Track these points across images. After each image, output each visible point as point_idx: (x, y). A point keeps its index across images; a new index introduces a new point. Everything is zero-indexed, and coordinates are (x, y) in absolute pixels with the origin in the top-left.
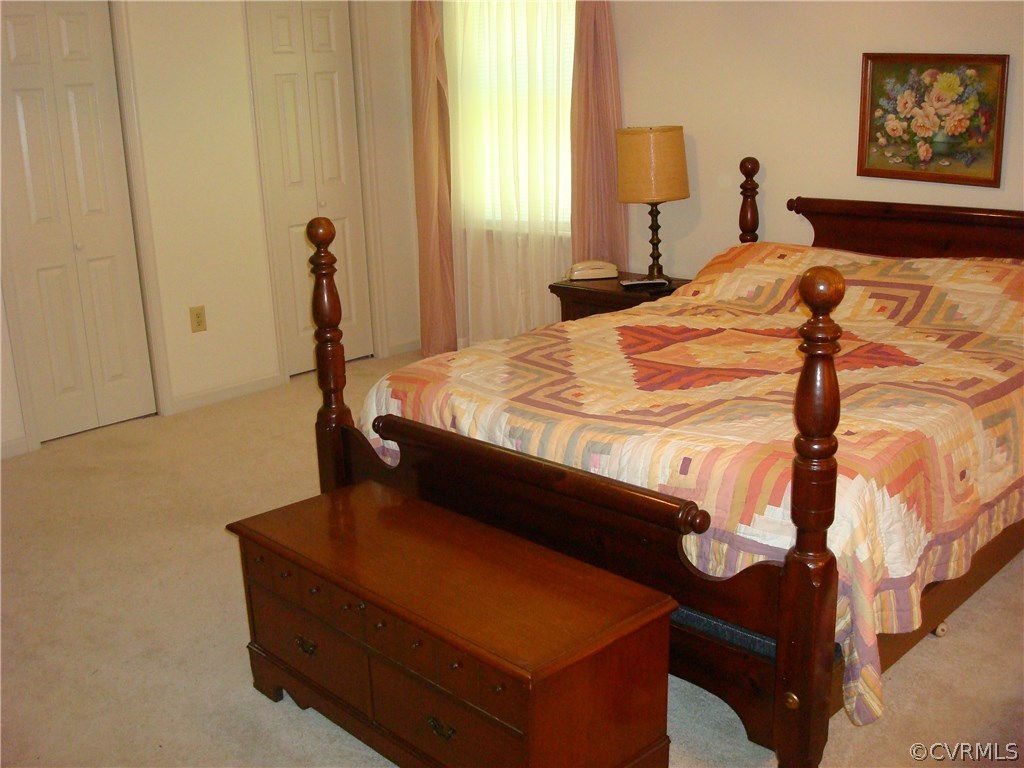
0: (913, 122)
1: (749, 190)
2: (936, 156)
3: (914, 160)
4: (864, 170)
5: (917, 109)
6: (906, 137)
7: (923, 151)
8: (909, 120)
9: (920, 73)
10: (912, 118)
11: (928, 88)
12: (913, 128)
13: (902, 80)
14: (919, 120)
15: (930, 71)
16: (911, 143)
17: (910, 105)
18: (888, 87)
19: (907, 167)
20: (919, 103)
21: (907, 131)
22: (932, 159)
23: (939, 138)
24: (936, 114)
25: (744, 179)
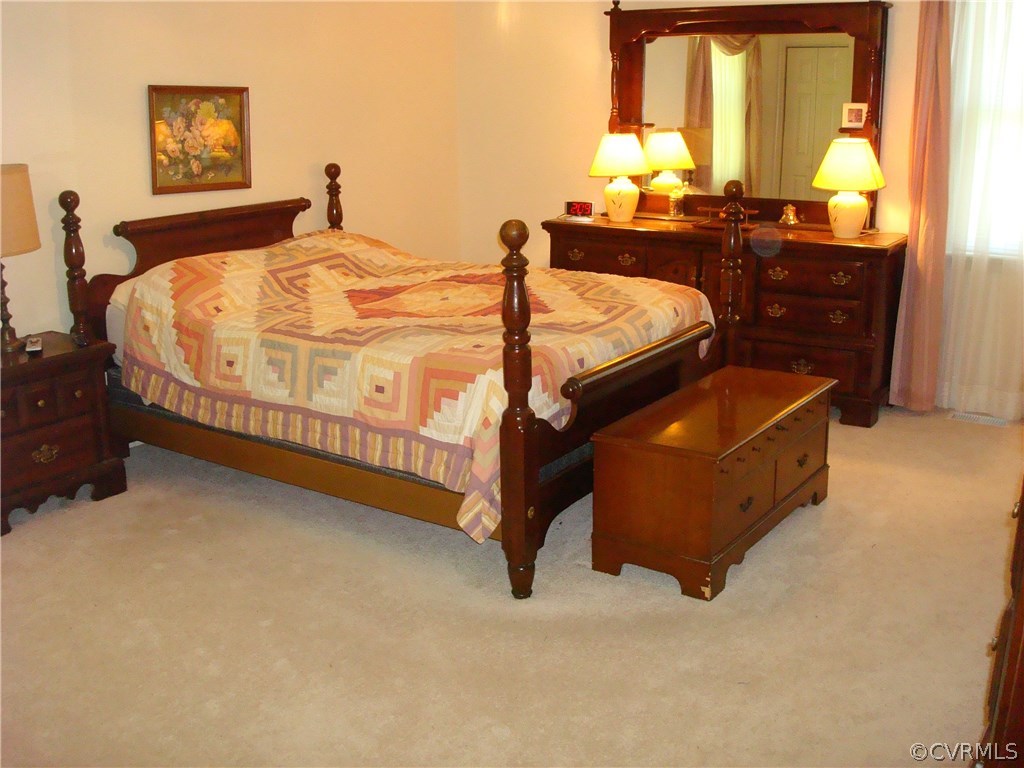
0: (186, 144)
1: (71, 225)
2: (205, 170)
3: (189, 175)
4: (158, 190)
5: (187, 133)
6: (181, 157)
7: (195, 166)
8: (183, 142)
9: (187, 103)
10: (185, 140)
11: (194, 115)
12: (187, 149)
13: (174, 109)
14: (190, 142)
15: (195, 101)
16: (186, 162)
17: (182, 129)
18: (166, 115)
19: (185, 182)
20: (188, 127)
21: (183, 151)
22: (202, 173)
23: (204, 156)
24: (201, 136)
25: (65, 213)
